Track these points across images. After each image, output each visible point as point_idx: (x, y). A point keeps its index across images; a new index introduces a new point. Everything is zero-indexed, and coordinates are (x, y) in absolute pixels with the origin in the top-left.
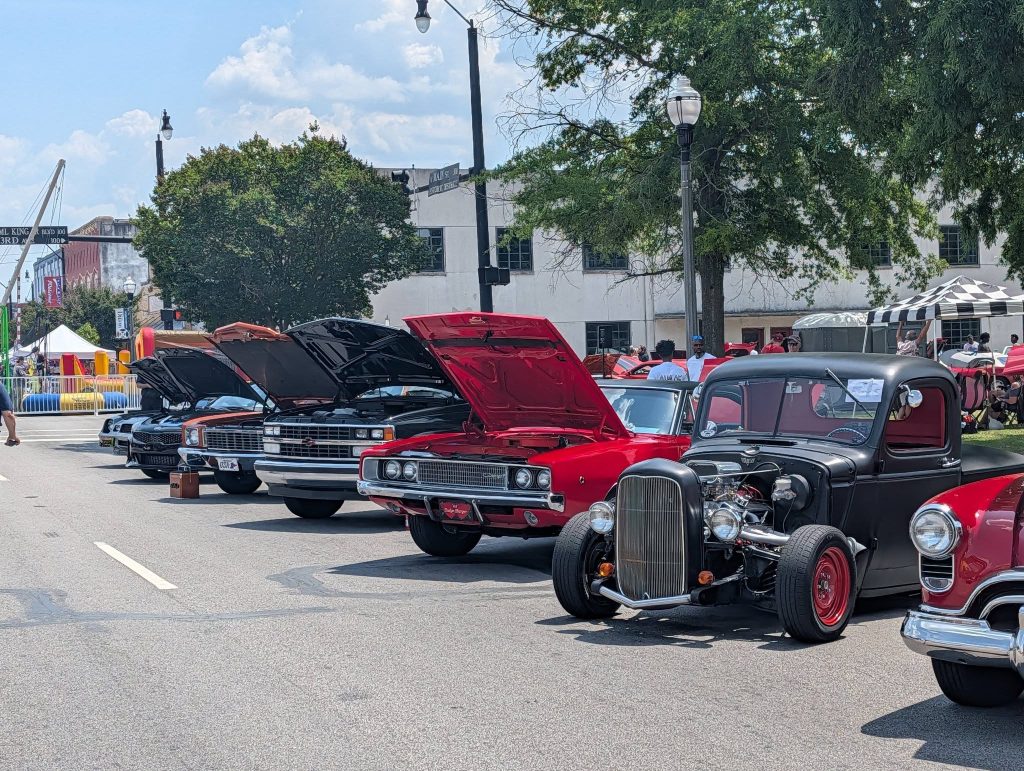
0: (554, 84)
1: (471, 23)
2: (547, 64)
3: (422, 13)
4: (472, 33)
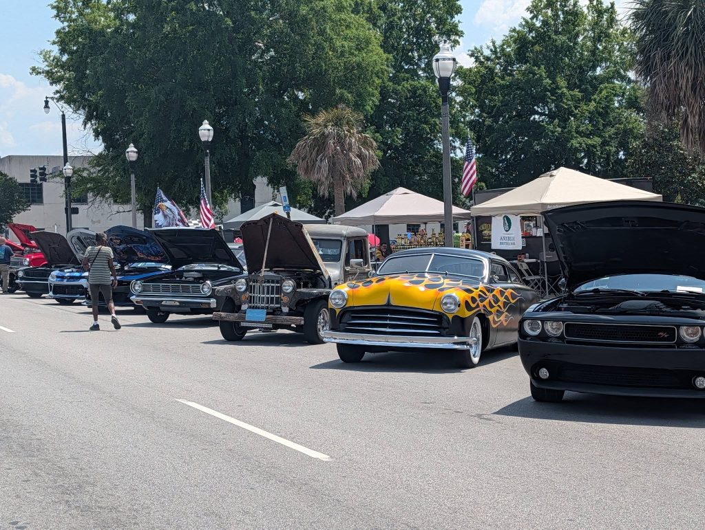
1: (63, 112)
3: (47, 106)
4: (63, 116)
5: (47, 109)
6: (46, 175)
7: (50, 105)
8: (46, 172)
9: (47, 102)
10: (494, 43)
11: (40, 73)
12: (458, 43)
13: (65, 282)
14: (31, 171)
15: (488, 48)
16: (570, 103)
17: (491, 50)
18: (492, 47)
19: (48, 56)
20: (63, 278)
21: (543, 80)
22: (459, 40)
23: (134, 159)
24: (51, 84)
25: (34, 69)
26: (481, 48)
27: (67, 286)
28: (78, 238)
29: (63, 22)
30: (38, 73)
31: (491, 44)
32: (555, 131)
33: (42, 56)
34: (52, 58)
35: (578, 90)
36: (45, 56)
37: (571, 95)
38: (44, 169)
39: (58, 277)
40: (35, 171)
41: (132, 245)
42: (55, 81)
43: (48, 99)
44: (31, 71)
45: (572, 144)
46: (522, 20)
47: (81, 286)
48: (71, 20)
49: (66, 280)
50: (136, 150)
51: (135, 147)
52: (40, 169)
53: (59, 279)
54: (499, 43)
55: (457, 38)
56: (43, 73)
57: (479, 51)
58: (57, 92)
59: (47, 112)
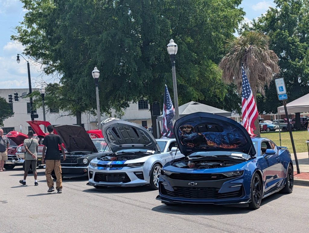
0: (48, 74)
1: (28, 62)
2: (46, 70)
3: (18, 59)
4: (28, 64)
5: (18, 61)
6: (18, 97)
7: (20, 58)
8: (18, 96)
9: (18, 57)
10: (254, 21)
11: (16, 39)
12: (243, 18)
13: (108, 170)
14: (9, 96)
15: (251, 23)
16: (302, 50)
17: (253, 25)
18: (254, 23)
19: (20, 29)
20: (105, 166)
21: (287, 38)
22: (244, 17)
23: (98, 77)
24: (23, 45)
25: (13, 37)
26: (248, 23)
27: (110, 174)
28: (114, 129)
29: (29, 9)
30: (15, 39)
31: (253, 22)
32: (297, 65)
33: (17, 30)
34: (22, 31)
35: (306, 43)
36: (18, 30)
37: (302, 46)
38: (17, 94)
39: (99, 165)
40: (11, 96)
41: (204, 134)
42: (25, 43)
43: (19, 55)
44: (11, 38)
45: (306, 71)
46: (269, 9)
47: (125, 174)
48: (33, 9)
49: (108, 169)
50: (99, 71)
51: (98, 69)
52: (15, 94)
53: (101, 168)
54: (257, 21)
55: (242, 16)
56: (18, 39)
57: (247, 25)
58: (26, 50)
59: (19, 63)
